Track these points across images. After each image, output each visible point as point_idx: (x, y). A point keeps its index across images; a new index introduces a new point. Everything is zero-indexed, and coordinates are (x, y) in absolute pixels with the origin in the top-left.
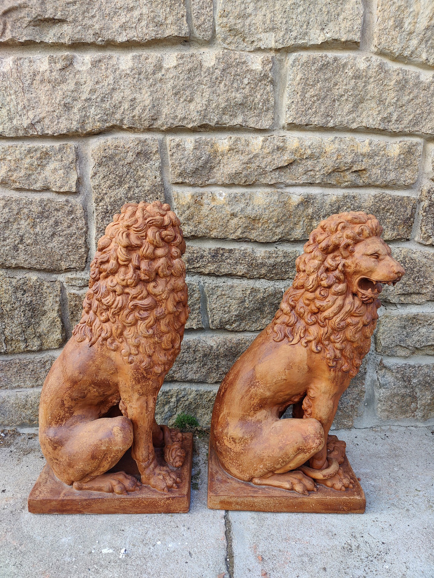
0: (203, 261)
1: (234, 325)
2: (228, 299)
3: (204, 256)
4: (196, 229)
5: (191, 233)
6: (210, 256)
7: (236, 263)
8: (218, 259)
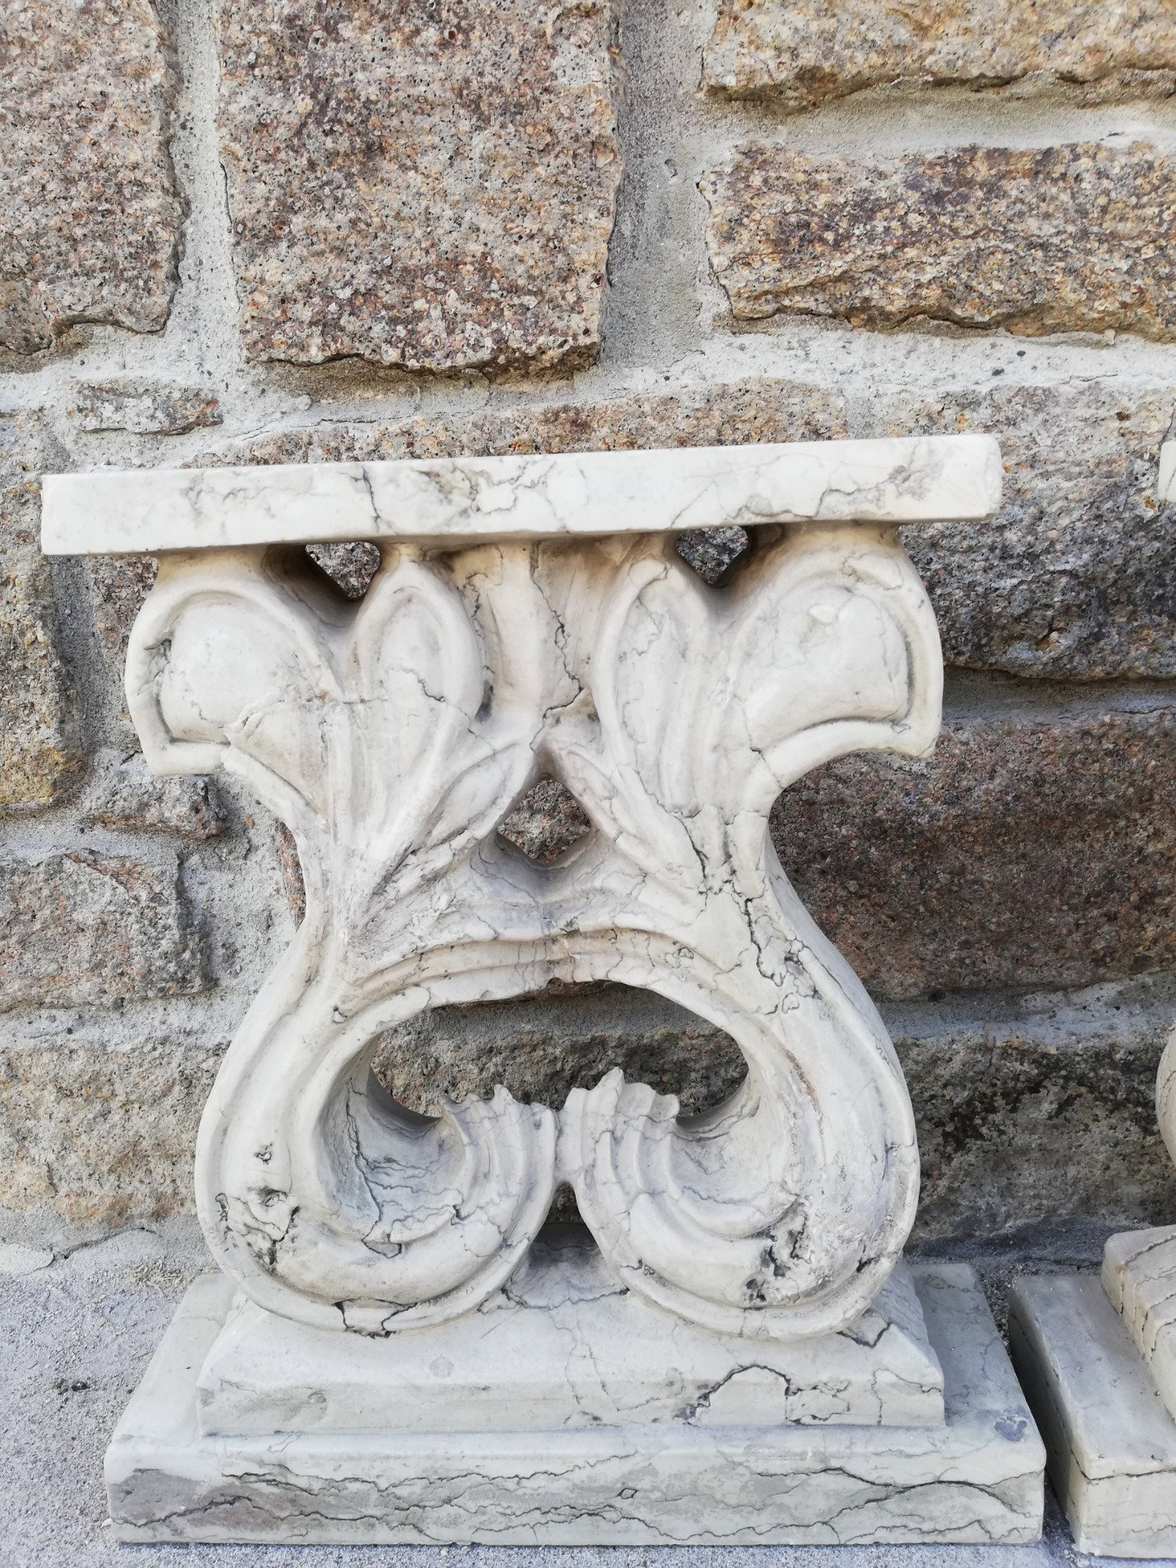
0: (871, 237)
1: (1061, 642)
2: (1025, 475)
3: (878, 206)
4: (829, 24)
5: (794, 53)
6: (914, 197)
7: (1084, 234)
8: (969, 218)
